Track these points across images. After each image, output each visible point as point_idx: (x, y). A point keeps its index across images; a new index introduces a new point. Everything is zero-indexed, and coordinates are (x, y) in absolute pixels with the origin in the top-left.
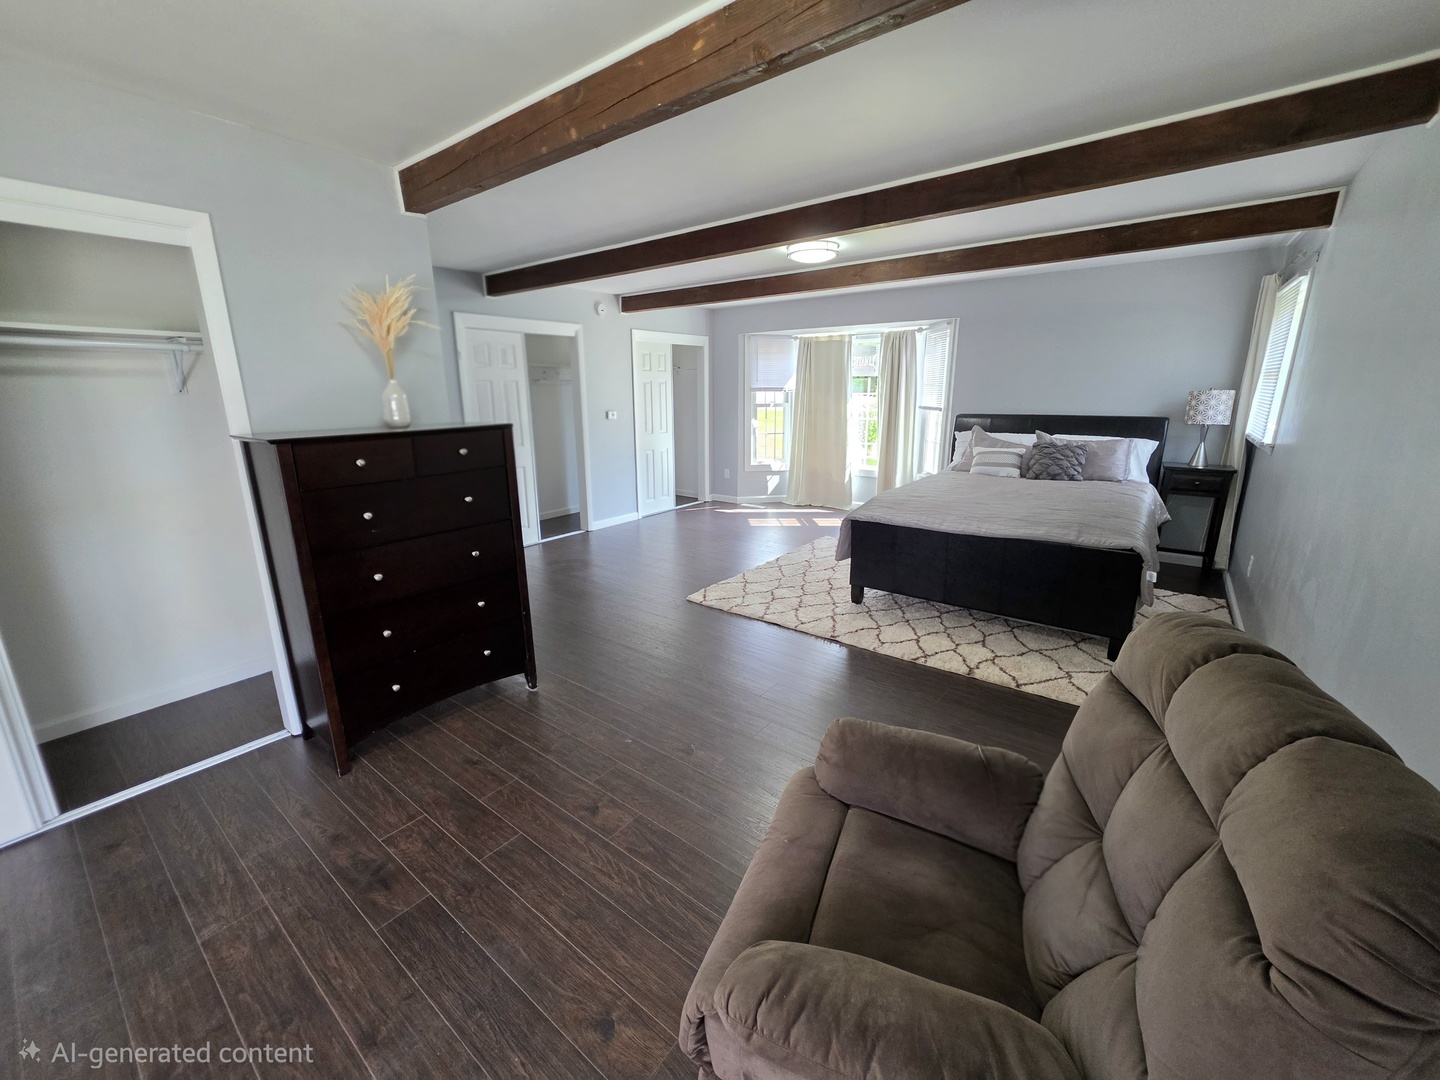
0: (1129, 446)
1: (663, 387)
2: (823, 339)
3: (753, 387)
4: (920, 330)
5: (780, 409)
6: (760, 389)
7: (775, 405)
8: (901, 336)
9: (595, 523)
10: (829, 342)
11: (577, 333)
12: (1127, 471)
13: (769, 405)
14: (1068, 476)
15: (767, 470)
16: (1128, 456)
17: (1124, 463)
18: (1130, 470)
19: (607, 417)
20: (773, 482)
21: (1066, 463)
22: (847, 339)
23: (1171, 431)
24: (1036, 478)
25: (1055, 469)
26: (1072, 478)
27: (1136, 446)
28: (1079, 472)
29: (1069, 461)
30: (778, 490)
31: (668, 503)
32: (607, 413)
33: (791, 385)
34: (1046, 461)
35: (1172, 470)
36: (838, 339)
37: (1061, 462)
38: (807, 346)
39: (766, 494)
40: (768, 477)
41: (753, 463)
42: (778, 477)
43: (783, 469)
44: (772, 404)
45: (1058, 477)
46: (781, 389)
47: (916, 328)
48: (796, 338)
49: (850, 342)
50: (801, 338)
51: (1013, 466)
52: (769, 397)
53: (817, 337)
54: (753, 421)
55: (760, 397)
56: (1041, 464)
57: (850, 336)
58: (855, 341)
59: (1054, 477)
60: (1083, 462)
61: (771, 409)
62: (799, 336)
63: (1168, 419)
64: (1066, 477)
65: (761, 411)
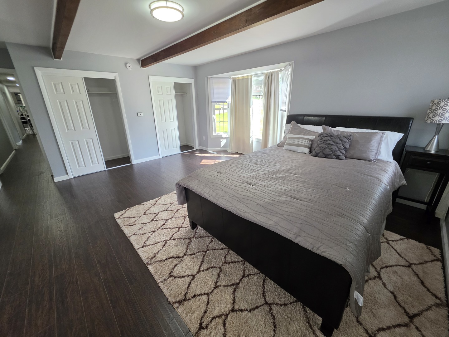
0: (382, 137)
1: (170, 102)
2: (240, 78)
3: (212, 101)
4: (281, 70)
5: (226, 111)
6: (215, 102)
7: (223, 109)
8: (272, 74)
9: (135, 161)
10: (243, 79)
11: (115, 77)
12: (378, 152)
13: (220, 109)
14: (336, 156)
15: (220, 137)
16: (380, 144)
17: (376, 148)
18: (380, 153)
19: (138, 115)
20: (223, 142)
21: (335, 148)
22: (250, 77)
23: (414, 127)
24: (316, 156)
25: (328, 151)
26: (338, 158)
27: (387, 137)
28: (343, 154)
29: (337, 146)
30: (225, 146)
31: (177, 150)
32: (137, 114)
33: (229, 100)
34: (324, 145)
35: (411, 153)
36: (246, 77)
37: (332, 147)
38: (234, 81)
39: (221, 147)
40: (221, 140)
41: (214, 134)
42: (225, 140)
43: (227, 137)
44: (222, 109)
45: (329, 156)
46: (224, 102)
47: (279, 70)
48: (231, 78)
49: (251, 79)
50: (232, 78)
51: (305, 146)
52: (221, 106)
53: (238, 77)
54: (213, 116)
55: (217, 106)
56: (320, 147)
57: (251, 76)
58: (254, 78)
59: (326, 157)
60: (347, 146)
61: (221, 111)
62: (232, 77)
63: (413, 119)
64: (334, 157)
65: (217, 112)
